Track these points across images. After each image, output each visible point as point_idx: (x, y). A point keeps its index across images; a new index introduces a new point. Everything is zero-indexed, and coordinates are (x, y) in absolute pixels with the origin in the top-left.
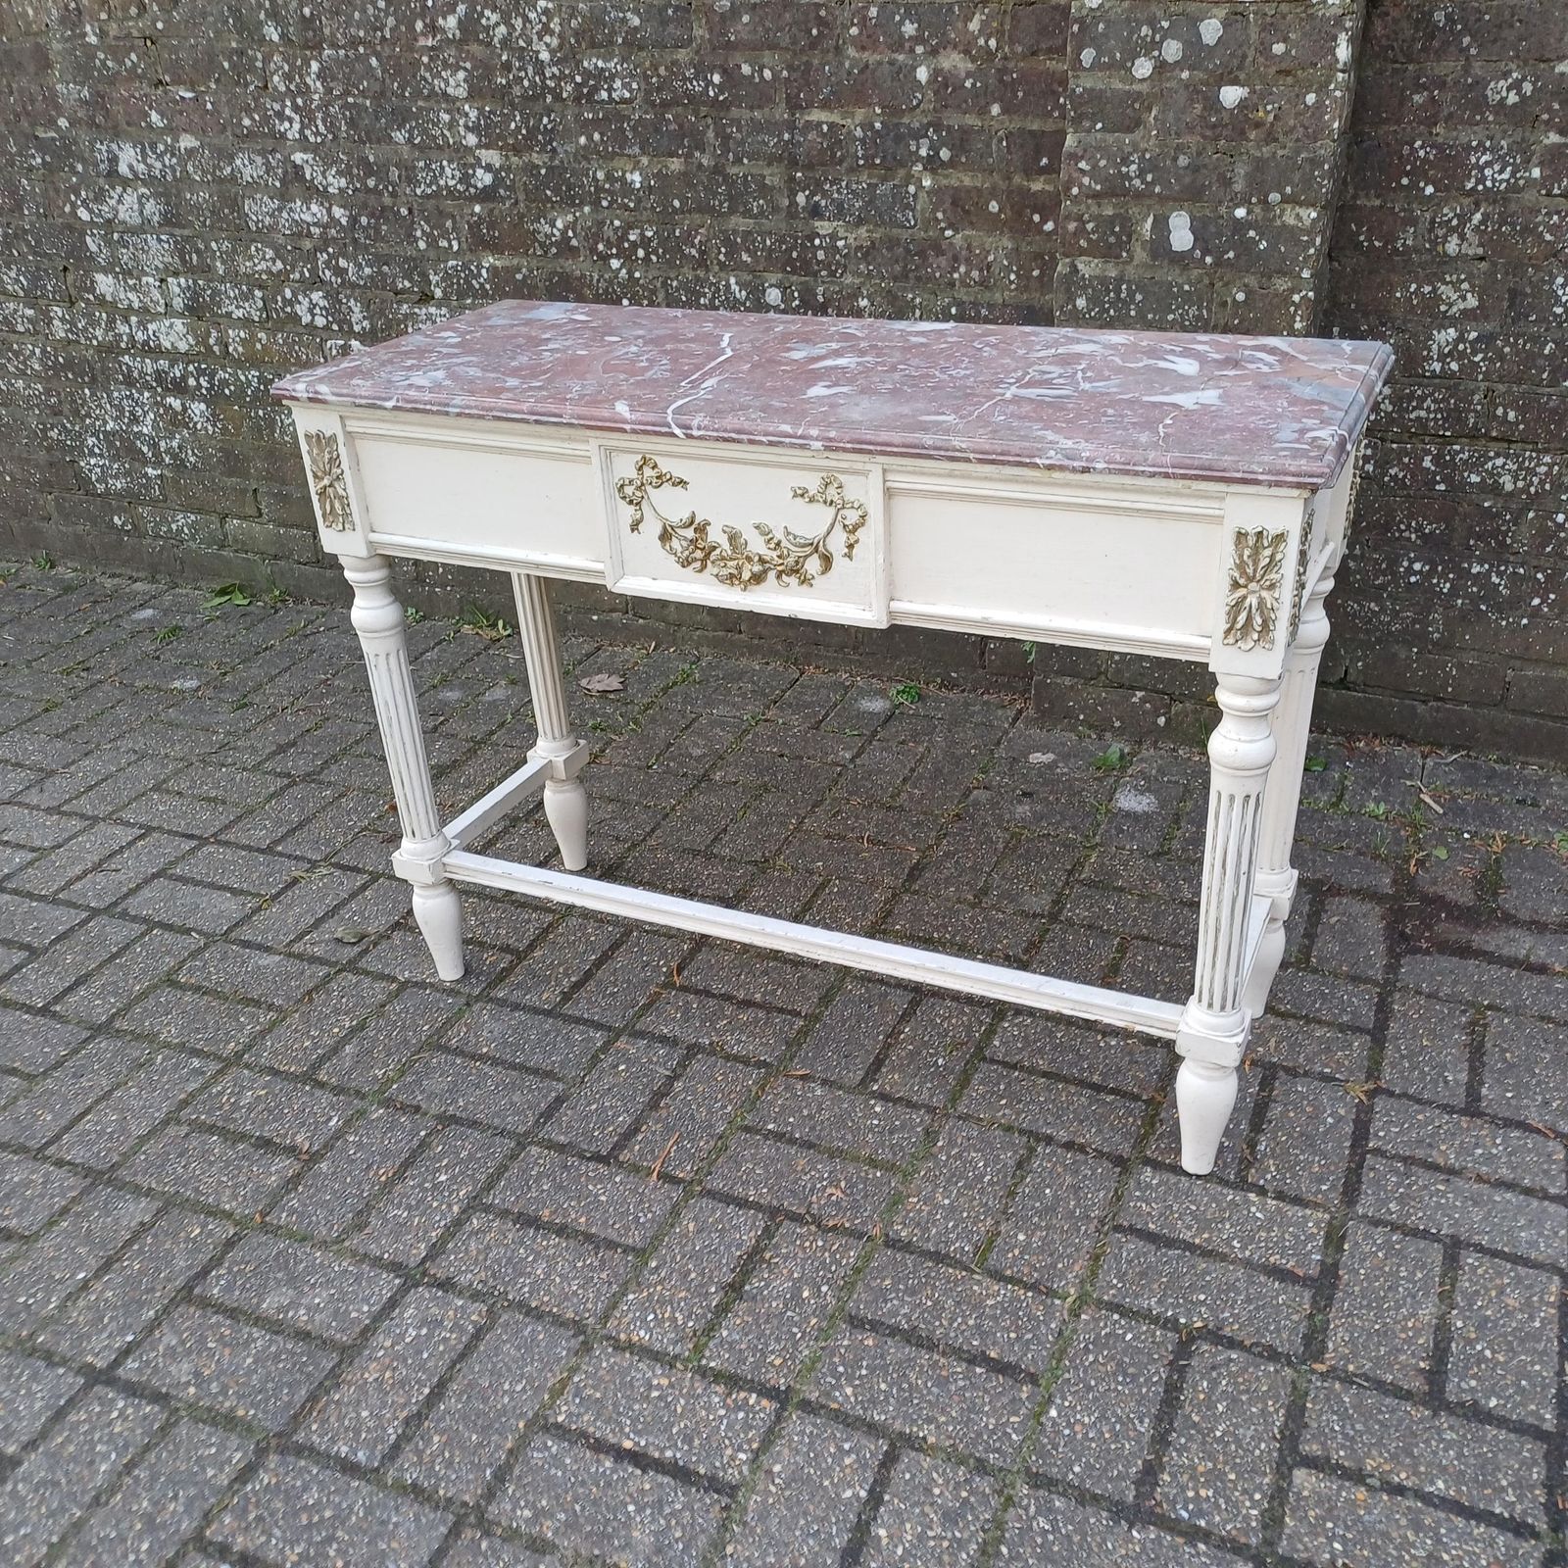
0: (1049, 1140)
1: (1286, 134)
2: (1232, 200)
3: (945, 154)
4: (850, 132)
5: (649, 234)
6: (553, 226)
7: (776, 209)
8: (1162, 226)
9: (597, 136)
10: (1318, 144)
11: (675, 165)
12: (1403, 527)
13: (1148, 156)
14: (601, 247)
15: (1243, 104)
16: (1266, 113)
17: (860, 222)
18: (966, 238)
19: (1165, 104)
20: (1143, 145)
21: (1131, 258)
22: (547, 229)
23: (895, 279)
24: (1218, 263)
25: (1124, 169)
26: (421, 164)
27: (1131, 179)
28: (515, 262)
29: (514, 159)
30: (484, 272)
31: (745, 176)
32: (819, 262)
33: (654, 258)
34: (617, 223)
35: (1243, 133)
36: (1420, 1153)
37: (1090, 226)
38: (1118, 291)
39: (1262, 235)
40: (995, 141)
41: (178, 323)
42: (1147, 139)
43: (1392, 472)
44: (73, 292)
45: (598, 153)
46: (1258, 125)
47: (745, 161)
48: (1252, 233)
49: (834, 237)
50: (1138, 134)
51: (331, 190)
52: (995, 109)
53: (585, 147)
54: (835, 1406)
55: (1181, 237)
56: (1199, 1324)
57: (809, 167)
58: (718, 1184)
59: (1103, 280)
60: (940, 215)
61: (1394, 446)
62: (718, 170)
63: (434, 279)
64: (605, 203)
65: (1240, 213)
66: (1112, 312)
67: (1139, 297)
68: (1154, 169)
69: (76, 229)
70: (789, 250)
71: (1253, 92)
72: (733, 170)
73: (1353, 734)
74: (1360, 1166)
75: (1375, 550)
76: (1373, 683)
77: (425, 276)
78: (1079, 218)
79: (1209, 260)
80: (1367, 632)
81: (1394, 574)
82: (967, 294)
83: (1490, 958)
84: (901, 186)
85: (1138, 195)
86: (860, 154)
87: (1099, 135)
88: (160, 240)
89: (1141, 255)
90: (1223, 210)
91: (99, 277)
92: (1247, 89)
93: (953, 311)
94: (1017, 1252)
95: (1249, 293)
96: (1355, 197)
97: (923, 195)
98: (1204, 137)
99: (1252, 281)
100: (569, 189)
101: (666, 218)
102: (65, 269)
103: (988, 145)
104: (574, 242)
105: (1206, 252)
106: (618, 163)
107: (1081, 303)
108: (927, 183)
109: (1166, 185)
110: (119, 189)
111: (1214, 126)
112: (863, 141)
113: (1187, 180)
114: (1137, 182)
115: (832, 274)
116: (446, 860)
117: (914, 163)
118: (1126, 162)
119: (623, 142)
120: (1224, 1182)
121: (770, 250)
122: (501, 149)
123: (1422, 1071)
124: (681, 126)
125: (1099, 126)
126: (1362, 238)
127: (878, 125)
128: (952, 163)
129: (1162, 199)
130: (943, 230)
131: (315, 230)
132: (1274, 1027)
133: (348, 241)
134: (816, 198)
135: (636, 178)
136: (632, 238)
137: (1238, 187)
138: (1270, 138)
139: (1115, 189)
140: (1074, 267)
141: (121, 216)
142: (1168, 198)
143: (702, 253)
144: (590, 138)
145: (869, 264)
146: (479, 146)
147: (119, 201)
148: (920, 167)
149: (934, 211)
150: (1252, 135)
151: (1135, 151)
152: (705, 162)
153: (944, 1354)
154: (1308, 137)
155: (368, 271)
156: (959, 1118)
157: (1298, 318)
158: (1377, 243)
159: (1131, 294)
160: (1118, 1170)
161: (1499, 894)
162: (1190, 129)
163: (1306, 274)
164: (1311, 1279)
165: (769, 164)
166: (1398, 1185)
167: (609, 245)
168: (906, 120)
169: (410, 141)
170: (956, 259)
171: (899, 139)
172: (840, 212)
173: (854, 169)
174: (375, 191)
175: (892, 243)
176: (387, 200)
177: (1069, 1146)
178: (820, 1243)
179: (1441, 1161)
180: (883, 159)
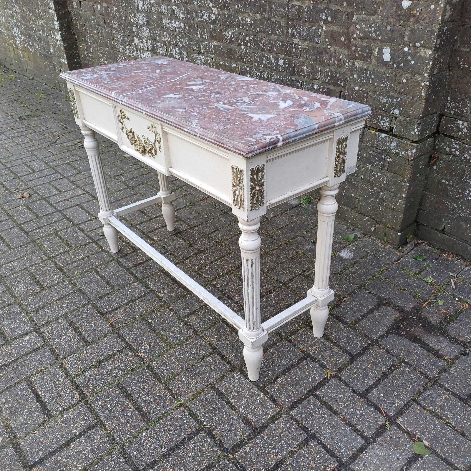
0: (219, 353)
1: (423, 20)
2: (403, 44)
3: (330, 19)
4: (304, 9)
5: (251, 38)
6: (229, 34)
7: (283, 34)
8: (381, 51)
9: (240, 6)
10: (433, 25)
11: (258, 16)
12: (467, 178)
13: (378, 25)
14: (239, 41)
15: (409, 8)
16: (417, 12)
17: (305, 40)
18: (334, 49)
19: (385, 6)
20: (376, 21)
21: (371, 62)
22: (227, 34)
23: (314, 61)
24: (398, 67)
25: (370, 29)
26: (200, 11)
27: (372, 33)
28: (220, 44)
29: (221, 11)
30: (212, 46)
31: (276, 22)
32: (294, 52)
33: (252, 46)
34: (244, 34)
35: (408, 19)
36: (330, 402)
37: (359, 49)
38: (367, 74)
39: (412, 58)
40: (344, 15)
41: (150, 53)
42: (377, 19)
43: (465, 156)
44: (130, 42)
45: (240, 11)
46: (414, 16)
47: (276, 17)
48: (409, 57)
49: (298, 44)
50: (376, 16)
51: (180, 18)
52: (345, 4)
53: (237, 9)
54: (93, 406)
55: (387, 57)
56: (209, 427)
57: (293, 20)
58: (122, 332)
59: (362, 69)
60: (327, 40)
61: (467, 146)
62: (269, 19)
63: (202, 47)
64: (241, 27)
65: (406, 49)
66: (364, 81)
67: (373, 77)
68: (379, 30)
69: (131, 24)
70: (286, 48)
71: (413, 3)
72: (273, 19)
73: (445, 251)
74: (306, 398)
75: (457, 184)
76: (453, 234)
77: (199, 46)
78: (356, 46)
79: (395, 66)
80: (452, 214)
81: (463, 195)
82: (334, 68)
83: (423, 345)
84: (317, 29)
85: (374, 39)
86: (306, 16)
87: (363, 16)
88: (146, 29)
89: (374, 61)
90: (400, 48)
91: (135, 38)
92: (411, 2)
93: (329, 74)
94: (179, 383)
95: (407, 80)
96: (460, 47)
97: (323, 33)
98: (396, 19)
99: (409, 75)
100: (233, 22)
101: (256, 34)
102: (129, 36)
103: (342, 17)
104: (233, 39)
105: (394, 63)
106: (245, 15)
107: (355, 76)
108: (324, 28)
109: (383, 36)
110: (139, 14)
111: (399, 16)
112: (307, 12)
113: (390, 35)
114: (374, 34)
115: (297, 57)
116: (109, 218)
117: (321, 21)
118: (371, 27)
119: (245, 8)
120: (258, 386)
121: (281, 47)
122: (218, 8)
123: (358, 376)
124: (260, 4)
125: (364, 12)
126: (461, 63)
127: (311, 7)
128: (331, 22)
129: (381, 41)
130: (328, 45)
131: (177, 30)
132: (321, 342)
133: (184, 34)
134: (294, 31)
135: (248, 20)
136: (247, 39)
137: (406, 39)
138: (417, 22)
139: (367, 37)
140: (354, 63)
141: (139, 21)
142: (384, 41)
143: (264, 46)
144: (238, 6)
145: (307, 55)
146: (213, 7)
147: (139, 17)
148: (322, 23)
149: (326, 38)
150: (412, 20)
151: (374, 23)
152: (266, 16)
153: (132, 404)
154: (430, 22)
155: (187, 43)
156: (200, 337)
157: (423, 92)
158: (466, 66)
159: (370, 75)
160: (230, 369)
161: (450, 324)
162: (392, 16)
163: (426, 75)
164: (255, 428)
165: (282, 18)
166: (312, 409)
167: (241, 41)
168: (319, 6)
169: (197, 4)
170: (331, 56)
171: (317, 12)
172: (300, 36)
173: (304, 22)
174: (189, 19)
175: (314, 48)
176: (192, 22)
177: (222, 357)
178: (131, 359)
179: (335, 408)
180: (312, 19)
